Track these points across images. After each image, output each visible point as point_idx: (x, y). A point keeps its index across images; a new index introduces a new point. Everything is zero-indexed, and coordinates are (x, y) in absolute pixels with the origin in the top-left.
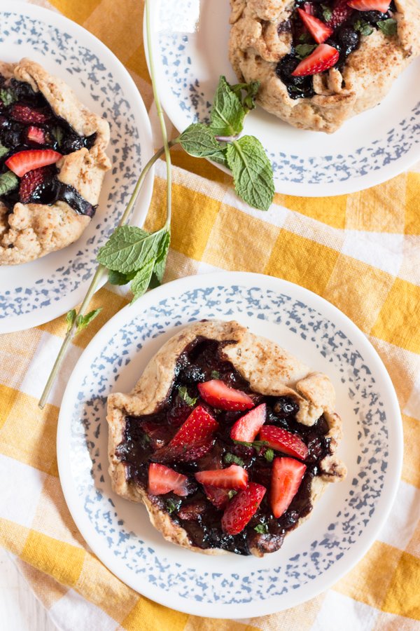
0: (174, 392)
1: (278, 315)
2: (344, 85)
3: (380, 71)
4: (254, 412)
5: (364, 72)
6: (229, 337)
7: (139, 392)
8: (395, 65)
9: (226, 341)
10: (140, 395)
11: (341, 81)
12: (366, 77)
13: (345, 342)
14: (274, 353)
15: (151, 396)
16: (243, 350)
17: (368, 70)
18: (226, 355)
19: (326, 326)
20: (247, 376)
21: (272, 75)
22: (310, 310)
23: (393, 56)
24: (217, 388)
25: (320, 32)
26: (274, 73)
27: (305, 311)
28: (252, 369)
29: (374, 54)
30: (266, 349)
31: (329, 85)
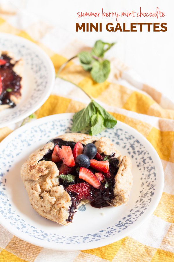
1: (125, 145)
13: (150, 161)
19: (145, 153)
22: (141, 145)
27: (139, 145)
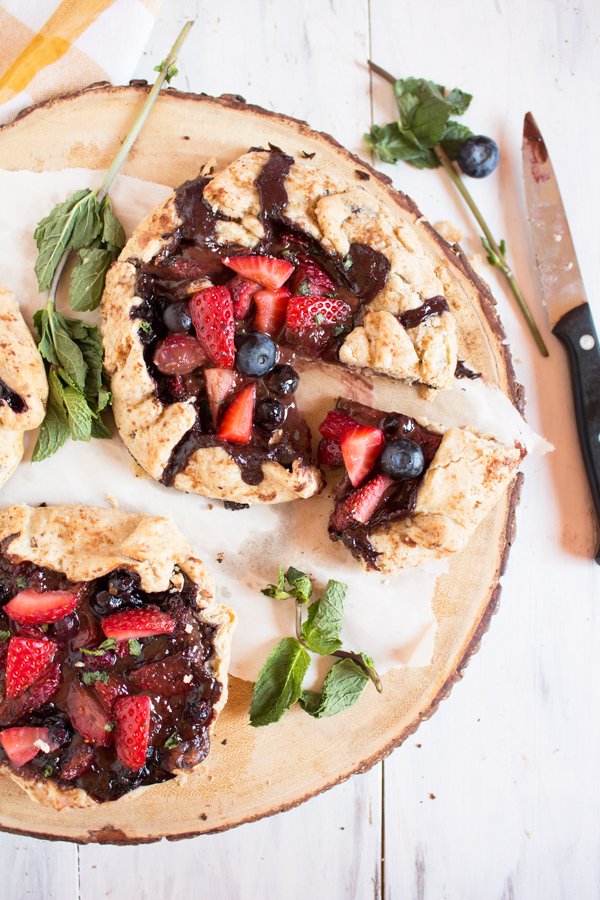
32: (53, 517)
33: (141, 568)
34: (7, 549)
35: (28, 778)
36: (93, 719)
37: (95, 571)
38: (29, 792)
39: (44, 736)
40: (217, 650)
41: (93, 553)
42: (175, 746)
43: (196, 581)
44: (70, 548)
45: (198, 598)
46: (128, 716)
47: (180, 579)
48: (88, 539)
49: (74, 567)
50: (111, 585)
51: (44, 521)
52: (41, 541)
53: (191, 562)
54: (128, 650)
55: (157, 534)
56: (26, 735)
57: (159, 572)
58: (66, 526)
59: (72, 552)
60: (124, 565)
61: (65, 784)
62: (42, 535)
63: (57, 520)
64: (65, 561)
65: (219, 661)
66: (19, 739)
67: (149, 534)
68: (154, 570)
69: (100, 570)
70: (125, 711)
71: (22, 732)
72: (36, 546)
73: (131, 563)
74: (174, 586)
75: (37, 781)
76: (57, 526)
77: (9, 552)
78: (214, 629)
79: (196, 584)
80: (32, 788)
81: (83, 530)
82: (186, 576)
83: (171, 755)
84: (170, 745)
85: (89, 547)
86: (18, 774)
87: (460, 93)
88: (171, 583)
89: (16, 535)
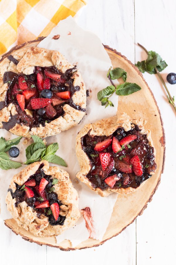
0: (90, 158)
2: (67, 206)
3: (68, 191)
4: (114, 141)
5: (66, 197)
6: (88, 130)
7: (82, 167)
8: (68, 185)
9: (89, 132)
10: (83, 167)
11: (65, 206)
12: (68, 197)
14: (103, 122)
15: (86, 165)
16: (95, 129)
17: (66, 195)
18: (92, 135)
20: (103, 135)
21: (52, 227)
23: (65, 184)
24: (99, 146)
25: (46, 205)
26: (52, 226)
28: (102, 131)
29: (62, 190)
30: (100, 123)
31: (65, 210)
32: (96, 124)
33: (123, 126)
34: (90, 134)
35: (116, 188)
36: (126, 167)
37: (113, 131)
38: (117, 192)
39: (116, 176)
40: (148, 140)
41: (110, 127)
42: (148, 166)
43: (137, 124)
44: (104, 129)
45: (139, 128)
46: (134, 162)
47: (133, 125)
48: (107, 125)
49: (107, 133)
50: (118, 132)
51: (95, 126)
52: (96, 130)
53: (134, 120)
54: (128, 147)
55: (123, 117)
56: (111, 179)
57: (128, 125)
58: (100, 124)
59: (105, 130)
60: (119, 126)
61: (125, 187)
62: (96, 128)
63: (98, 124)
64: (104, 132)
65: (150, 143)
66: (110, 180)
67: (122, 117)
68: (126, 125)
69: (114, 130)
70: (133, 161)
71: (110, 178)
72: (96, 131)
73: (120, 125)
74: (132, 127)
75: (118, 189)
76: (98, 125)
77: (90, 135)
78: (146, 135)
79: (137, 125)
80: (118, 191)
81: (105, 124)
82: (134, 124)
83: (148, 169)
84: (147, 167)
85: (108, 127)
86: (113, 188)
87: (165, 63)
88: (131, 127)
89: (91, 130)
